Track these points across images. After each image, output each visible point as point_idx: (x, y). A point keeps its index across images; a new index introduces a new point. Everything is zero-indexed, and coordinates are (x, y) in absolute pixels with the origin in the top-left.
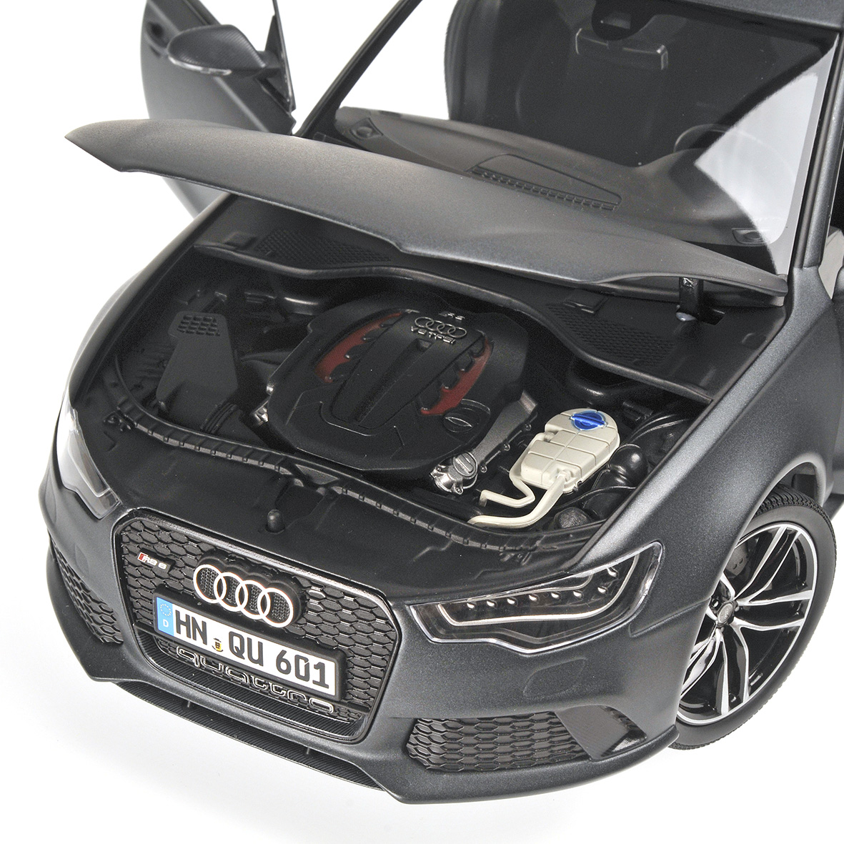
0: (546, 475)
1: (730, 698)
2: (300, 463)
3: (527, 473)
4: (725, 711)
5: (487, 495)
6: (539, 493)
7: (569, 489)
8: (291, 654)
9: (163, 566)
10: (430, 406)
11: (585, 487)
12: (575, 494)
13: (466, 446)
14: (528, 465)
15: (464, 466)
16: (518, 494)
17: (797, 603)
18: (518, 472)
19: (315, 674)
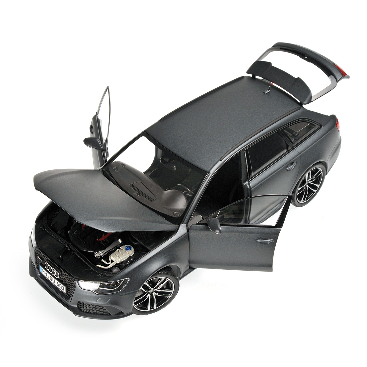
0: (114, 259)
1: (150, 307)
2: (70, 246)
3: (111, 257)
4: (149, 309)
5: (103, 260)
6: (112, 261)
7: (118, 263)
8: (59, 283)
9: (41, 260)
10: (98, 239)
11: (121, 263)
12: (119, 264)
13: (101, 249)
14: (112, 256)
15: (101, 253)
16: (108, 261)
17: (170, 292)
18: (110, 257)
19: (62, 288)
